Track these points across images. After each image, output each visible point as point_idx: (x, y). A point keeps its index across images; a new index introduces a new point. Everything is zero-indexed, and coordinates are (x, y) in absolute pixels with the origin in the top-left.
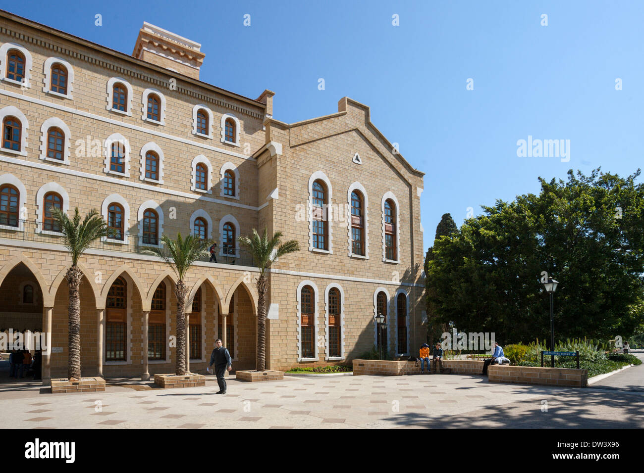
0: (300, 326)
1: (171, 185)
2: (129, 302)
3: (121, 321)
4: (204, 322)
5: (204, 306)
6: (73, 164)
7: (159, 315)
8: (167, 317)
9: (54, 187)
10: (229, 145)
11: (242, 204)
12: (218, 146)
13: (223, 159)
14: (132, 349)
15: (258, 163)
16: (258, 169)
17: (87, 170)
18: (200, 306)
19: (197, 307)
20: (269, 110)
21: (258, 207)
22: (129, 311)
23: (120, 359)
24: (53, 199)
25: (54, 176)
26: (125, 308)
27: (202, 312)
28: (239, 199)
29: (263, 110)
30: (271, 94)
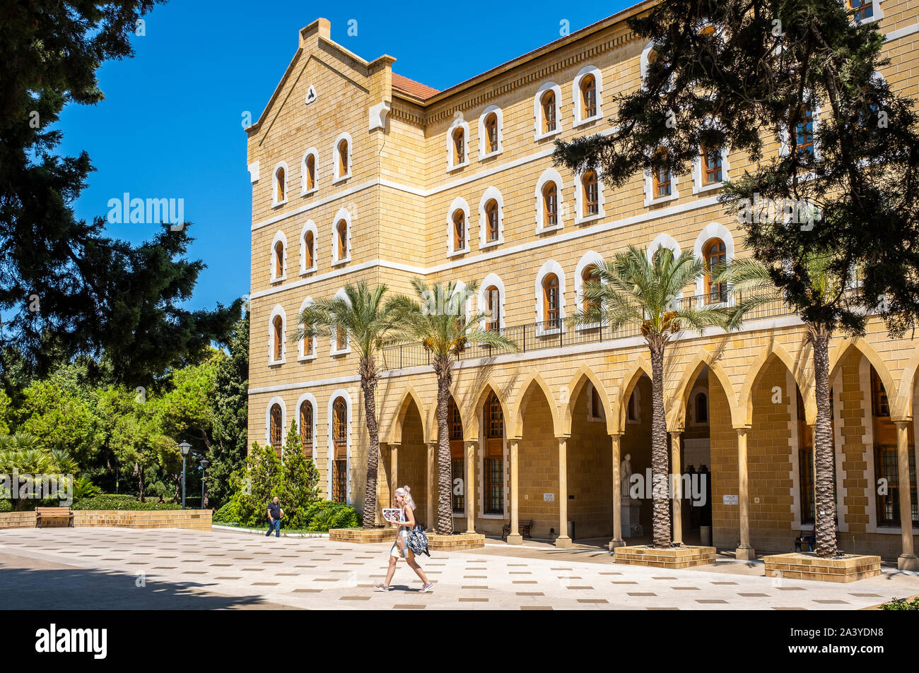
9: (714, 231)
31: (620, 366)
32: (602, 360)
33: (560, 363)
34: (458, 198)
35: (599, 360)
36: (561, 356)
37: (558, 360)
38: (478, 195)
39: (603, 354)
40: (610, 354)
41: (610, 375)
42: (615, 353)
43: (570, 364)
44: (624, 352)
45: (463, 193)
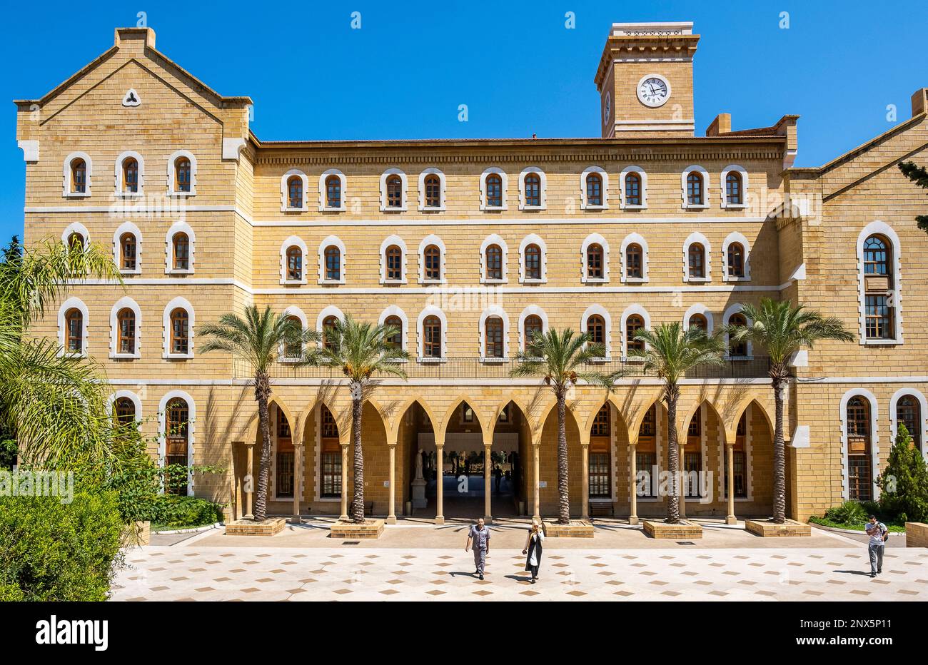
0: (846, 455)
1: (658, 279)
2: (614, 429)
3: (605, 451)
4: (704, 449)
5: (704, 429)
6: (551, 280)
7: (648, 442)
8: (658, 444)
9: (533, 309)
10: (733, 209)
11: (755, 285)
12: (718, 214)
13: (724, 230)
14: (617, 484)
15: (778, 224)
16: (779, 231)
17: (564, 284)
18: (700, 428)
19: (694, 430)
20: (792, 142)
21: (779, 285)
22: (614, 439)
23: (604, 496)
24: (533, 323)
25: (532, 297)
26: (608, 435)
27: (702, 436)
28: (750, 280)
29: (782, 146)
30: (793, 120)
31: (494, 398)
32: (480, 392)
33: (440, 391)
34: (294, 236)
35: (478, 391)
36: (442, 386)
37: (440, 388)
38: (319, 239)
39: (479, 388)
40: (487, 388)
41: (485, 403)
42: (491, 388)
43: (450, 392)
44: (499, 388)
45: (301, 233)
